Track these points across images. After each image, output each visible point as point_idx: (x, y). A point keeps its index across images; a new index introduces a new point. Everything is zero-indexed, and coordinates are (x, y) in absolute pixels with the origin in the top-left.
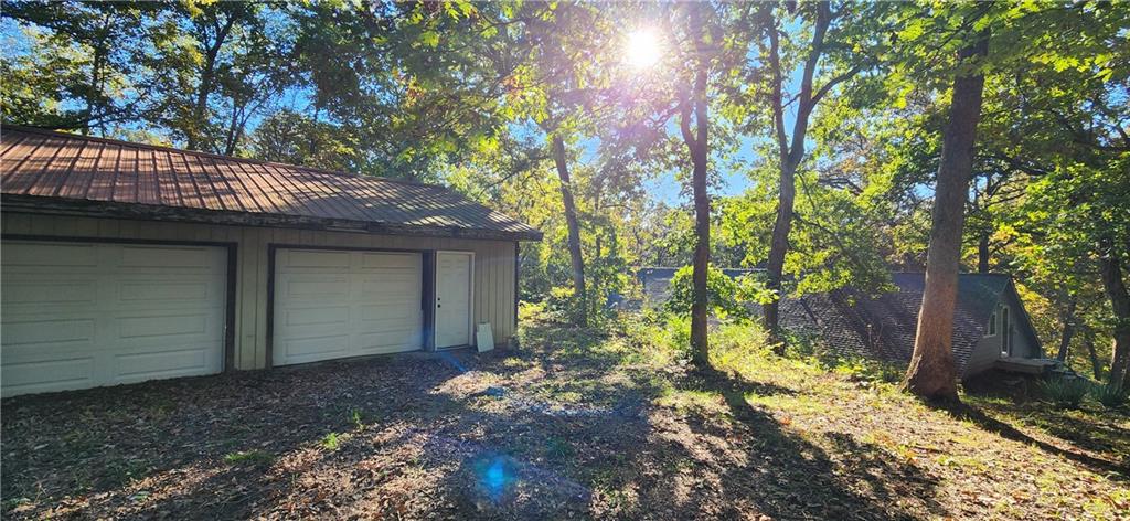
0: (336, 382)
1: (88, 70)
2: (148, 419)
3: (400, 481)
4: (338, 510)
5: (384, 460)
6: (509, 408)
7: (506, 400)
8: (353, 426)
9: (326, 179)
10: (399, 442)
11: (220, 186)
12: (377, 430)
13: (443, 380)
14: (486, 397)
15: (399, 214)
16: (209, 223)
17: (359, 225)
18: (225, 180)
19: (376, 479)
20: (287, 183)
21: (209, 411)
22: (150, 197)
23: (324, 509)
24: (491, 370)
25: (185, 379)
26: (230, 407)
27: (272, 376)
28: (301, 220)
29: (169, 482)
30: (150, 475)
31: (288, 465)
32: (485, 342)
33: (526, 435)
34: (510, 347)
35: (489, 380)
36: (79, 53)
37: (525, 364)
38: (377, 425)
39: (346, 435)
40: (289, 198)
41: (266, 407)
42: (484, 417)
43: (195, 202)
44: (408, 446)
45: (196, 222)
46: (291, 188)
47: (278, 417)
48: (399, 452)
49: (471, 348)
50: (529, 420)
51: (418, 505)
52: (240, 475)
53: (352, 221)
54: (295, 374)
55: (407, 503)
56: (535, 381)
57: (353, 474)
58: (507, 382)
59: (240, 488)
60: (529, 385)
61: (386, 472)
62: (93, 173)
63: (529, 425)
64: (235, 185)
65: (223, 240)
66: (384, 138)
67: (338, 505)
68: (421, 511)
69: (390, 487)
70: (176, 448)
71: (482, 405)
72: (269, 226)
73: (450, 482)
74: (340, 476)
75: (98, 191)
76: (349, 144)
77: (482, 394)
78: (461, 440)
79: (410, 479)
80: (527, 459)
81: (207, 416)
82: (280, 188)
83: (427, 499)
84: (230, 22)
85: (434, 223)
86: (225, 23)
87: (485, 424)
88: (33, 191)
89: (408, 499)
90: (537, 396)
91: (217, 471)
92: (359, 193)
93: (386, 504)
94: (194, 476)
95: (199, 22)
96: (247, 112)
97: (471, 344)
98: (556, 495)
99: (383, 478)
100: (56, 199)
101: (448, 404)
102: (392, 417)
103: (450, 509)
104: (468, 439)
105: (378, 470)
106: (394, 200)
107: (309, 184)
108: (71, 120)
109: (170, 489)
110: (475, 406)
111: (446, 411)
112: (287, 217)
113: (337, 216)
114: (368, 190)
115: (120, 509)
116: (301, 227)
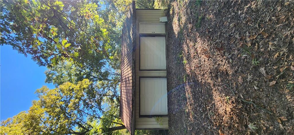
0: (171, 58)
1: (108, 97)
2: (174, 92)
3: (198, 49)
4: (201, 64)
5: (192, 51)
6: (184, 16)
7: (182, 16)
8: (182, 57)
9: (123, 59)
10: (188, 47)
11: (127, 79)
12: (184, 51)
13: (174, 33)
14: (180, 22)
15: (130, 43)
16: (135, 82)
17: (134, 53)
18: (126, 78)
19: (196, 54)
20: (125, 67)
21: (174, 82)
22: (131, 91)
23: (201, 66)
24: (173, 18)
25: (167, 84)
26: (174, 79)
27: (168, 70)
28: (133, 65)
29: (187, 91)
30: (185, 93)
31: (189, 71)
32: (165, 19)
33: (193, 12)
34: (167, 11)
35: (175, 20)
36: (105, 98)
37: (172, 8)
38: (183, 51)
39: (184, 58)
40: (129, 67)
41: (175, 72)
42: (186, 24)
43: (131, 84)
44: (190, 45)
45: (135, 84)
46: (126, 66)
47: (178, 71)
48: (191, 47)
49: (166, 23)
50: (189, 10)
51: (206, 46)
52: (189, 80)
53: (133, 55)
54: (168, 66)
55: (204, 48)
56: (178, 5)
57: (194, 59)
58: (177, 15)
59: (191, 80)
60: (178, 8)
61: (195, 52)
62: (127, 98)
63: (190, 10)
64: (127, 77)
65: (139, 79)
66: (112, 44)
67: (200, 64)
68: (207, 45)
69: (199, 52)
70: (181, 89)
71: (182, 23)
72: (135, 71)
73: (202, 37)
74: (194, 62)
75: (130, 99)
76: (114, 53)
77: (179, 23)
78: (191, 32)
79: (198, 47)
80: (201, 13)
81: (175, 83)
82: (126, 69)
83: (205, 43)
84: (92, 76)
85: (132, 34)
86: (92, 77)
87: (187, 24)
88: (131, 107)
89: (203, 48)
90: (182, 6)
91: (187, 84)
92: (126, 52)
93: (203, 53)
94: (187, 87)
95: (93, 81)
96: (111, 72)
97: (165, 23)
98: (214, 5)
99: (196, 53)
100: (132, 104)
101: (180, 33)
102: (182, 47)
103: (209, 38)
104: (191, 30)
105: (194, 54)
106: (127, 44)
107: (125, 62)
108: (118, 100)
109: (189, 91)
110: (182, 26)
111: (182, 34)
112: (133, 68)
113: (132, 58)
114: (125, 50)
115: (191, 99)
116: (135, 65)
